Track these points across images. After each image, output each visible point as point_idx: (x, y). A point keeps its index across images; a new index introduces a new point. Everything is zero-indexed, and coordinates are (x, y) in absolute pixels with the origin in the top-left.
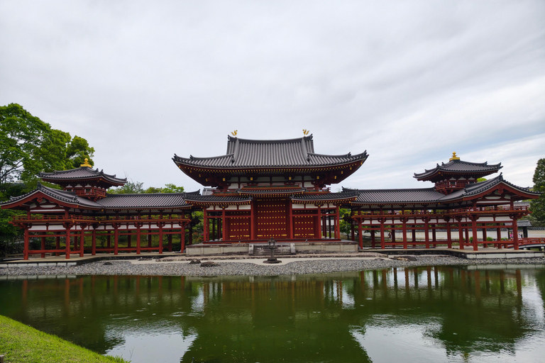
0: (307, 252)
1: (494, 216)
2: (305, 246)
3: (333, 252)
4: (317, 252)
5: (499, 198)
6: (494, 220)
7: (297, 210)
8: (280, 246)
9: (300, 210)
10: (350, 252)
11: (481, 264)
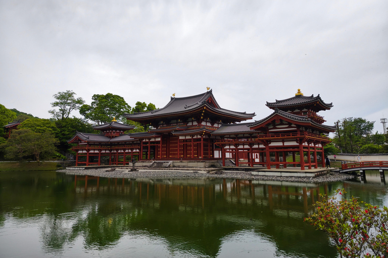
0: (179, 167)
1: (283, 141)
2: (177, 163)
3: (191, 167)
4: (184, 167)
5: (287, 126)
6: (283, 144)
7: (182, 140)
8: (165, 163)
9: (183, 140)
10: (200, 168)
11: (263, 180)
